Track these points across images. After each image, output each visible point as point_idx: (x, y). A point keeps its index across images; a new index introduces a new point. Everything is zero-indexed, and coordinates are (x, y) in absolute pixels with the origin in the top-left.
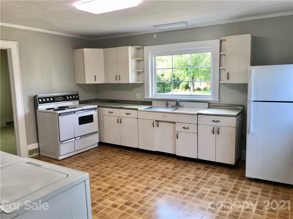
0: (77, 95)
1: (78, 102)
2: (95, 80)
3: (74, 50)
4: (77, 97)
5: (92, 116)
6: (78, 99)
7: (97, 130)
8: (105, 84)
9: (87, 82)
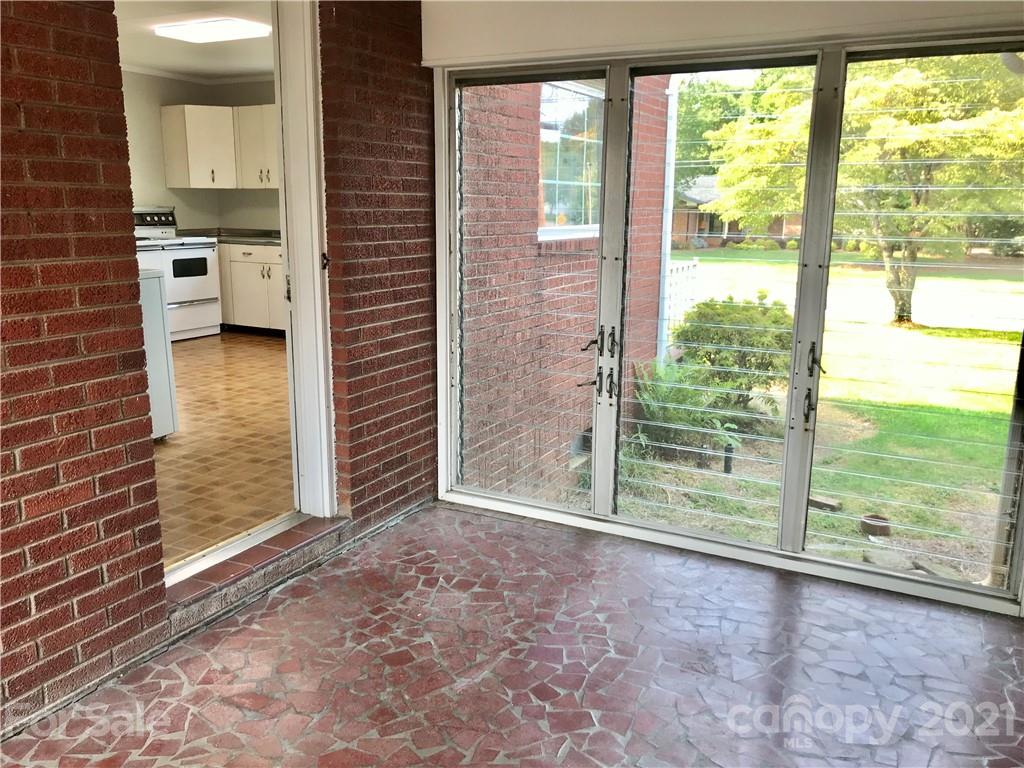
0: (172, 214)
1: (173, 231)
2: (213, 180)
3: (163, 108)
4: (170, 218)
5: (204, 261)
6: (173, 223)
7: (217, 294)
8: (236, 189)
9: (194, 185)
